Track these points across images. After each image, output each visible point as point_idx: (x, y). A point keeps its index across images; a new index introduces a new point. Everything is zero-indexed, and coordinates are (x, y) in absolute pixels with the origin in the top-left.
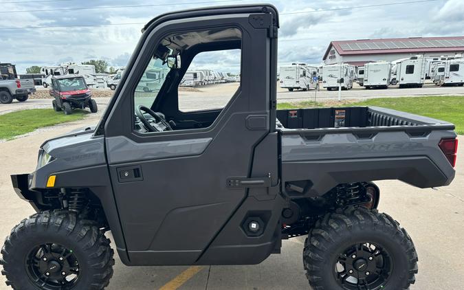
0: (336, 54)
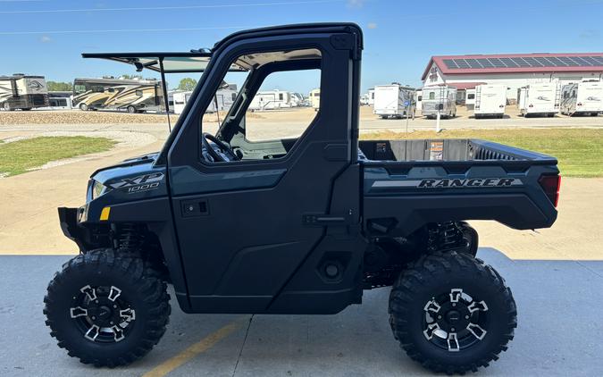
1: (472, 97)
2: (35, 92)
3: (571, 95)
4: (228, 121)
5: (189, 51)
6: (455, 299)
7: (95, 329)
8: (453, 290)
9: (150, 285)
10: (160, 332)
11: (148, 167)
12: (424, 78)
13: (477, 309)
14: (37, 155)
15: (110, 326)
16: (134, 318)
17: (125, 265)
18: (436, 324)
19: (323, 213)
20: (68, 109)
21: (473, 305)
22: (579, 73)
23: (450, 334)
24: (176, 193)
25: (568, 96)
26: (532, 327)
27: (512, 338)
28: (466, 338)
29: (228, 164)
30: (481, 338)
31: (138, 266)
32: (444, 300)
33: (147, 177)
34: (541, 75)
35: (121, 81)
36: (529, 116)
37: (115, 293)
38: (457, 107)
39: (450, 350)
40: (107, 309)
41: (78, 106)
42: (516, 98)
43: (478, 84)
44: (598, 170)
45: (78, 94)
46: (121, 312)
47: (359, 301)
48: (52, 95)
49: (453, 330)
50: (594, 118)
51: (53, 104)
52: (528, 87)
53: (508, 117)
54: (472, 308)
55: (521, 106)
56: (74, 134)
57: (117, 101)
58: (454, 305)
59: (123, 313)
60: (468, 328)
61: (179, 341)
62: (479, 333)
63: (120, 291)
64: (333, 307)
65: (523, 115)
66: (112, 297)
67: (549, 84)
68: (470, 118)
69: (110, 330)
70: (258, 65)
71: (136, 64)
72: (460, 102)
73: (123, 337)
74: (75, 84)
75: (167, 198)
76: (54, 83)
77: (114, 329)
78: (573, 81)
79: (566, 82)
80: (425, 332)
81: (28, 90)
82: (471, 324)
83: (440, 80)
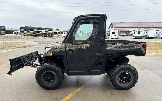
0: (113, 27)
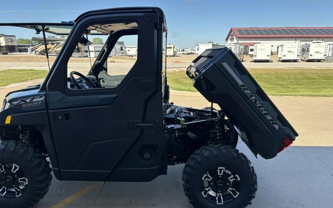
1: (252, 50)
2: (10, 44)
3: (306, 50)
4: (96, 63)
5: (60, 22)
6: (220, 173)
7: (4, 189)
8: (219, 168)
9: (37, 163)
10: (43, 192)
11: (36, 92)
12: (227, 40)
13: (234, 179)
14: (6, 80)
15: (13, 188)
16: (27, 183)
17: (21, 151)
18: (210, 188)
19: (141, 121)
20: (28, 54)
21: (232, 176)
22: (310, 38)
23: (218, 194)
24: (50, 108)
25: (305, 50)
26: (270, 187)
27: (254, 197)
28: (227, 197)
29: (88, 90)
30: (236, 197)
31: (30, 151)
32: (214, 173)
33: (34, 98)
34: (290, 39)
35: (58, 39)
36: (284, 61)
37: (16, 168)
38: (244, 56)
39: (218, 203)
40: (11, 177)
41: (34, 52)
42: (276, 51)
43: (255, 43)
44: (319, 92)
45: (34, 45)
46: (19, 179)
47: (165, 173)
48: (20, 46)
49: (220, 191)
50: (319, 63)
51: (20, 51)
52: (283, 45)
53: (272, 62)
54: (231, 179)
55: (279, 56)
56: (28, 68)
57: (56, 50)
58: (220, 176)
59: (21, 180)
60: (228, 190)
61: (59, 195)
62: (235, 194)
63: (18, 167)
64: (148, 177)
65: (280, 61)
66: (14, 170)
67: (295, 44)
68: (251, 62)
69: (13, 190)
70: (113, 31)
71: (36, 29)
72: (246, 53)
73: (21, 194)
74: (33, 40)
75: (46, 111)
76: (22, 39)
77: (16, 189)
78: (308, 43)
79: (304, 43)
80: (203, 193)
81: (6, 43)
82: (230, 188)
83: (235, 41)
